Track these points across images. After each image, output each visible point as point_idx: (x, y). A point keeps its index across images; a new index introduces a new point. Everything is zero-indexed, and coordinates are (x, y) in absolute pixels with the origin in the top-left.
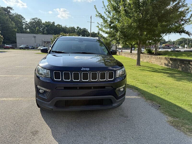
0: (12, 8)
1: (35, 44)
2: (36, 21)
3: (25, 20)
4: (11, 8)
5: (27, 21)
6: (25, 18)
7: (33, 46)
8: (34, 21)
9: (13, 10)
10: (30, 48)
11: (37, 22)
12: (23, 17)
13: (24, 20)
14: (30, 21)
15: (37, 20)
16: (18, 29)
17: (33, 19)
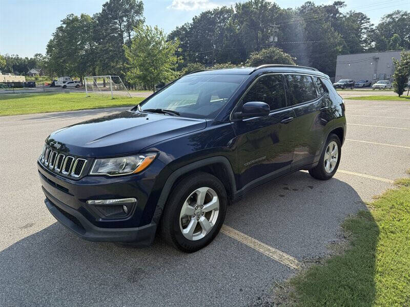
0: (344, 2)
1: (375, 75)
2: (397, 19)
3: (369, 22)
4: (340, 4)
5: (373, 25)
6: (369, 19)
7: (367, 81)
8: (391, 20)
9: (346, 5)
10: (360, 86)
11: (398, 21)
12: (365, 17)
13: (366, 23)
14: (381, 22)
15: (397, 17)
16: (346, 45)
17: (389, 16)
